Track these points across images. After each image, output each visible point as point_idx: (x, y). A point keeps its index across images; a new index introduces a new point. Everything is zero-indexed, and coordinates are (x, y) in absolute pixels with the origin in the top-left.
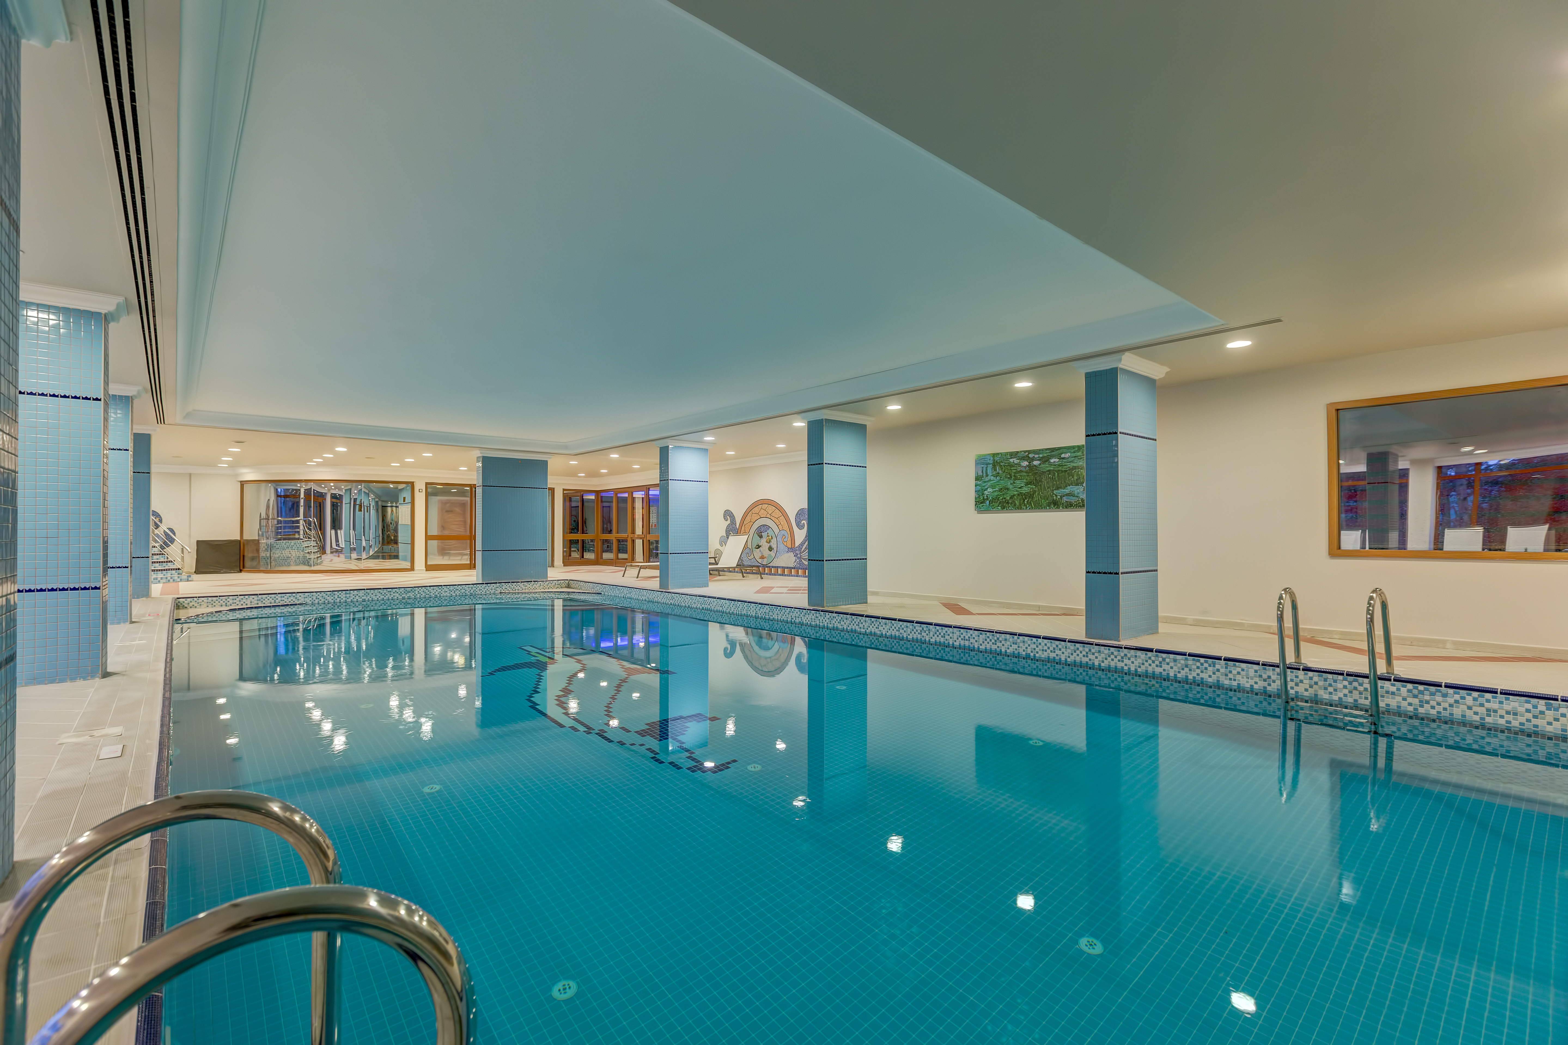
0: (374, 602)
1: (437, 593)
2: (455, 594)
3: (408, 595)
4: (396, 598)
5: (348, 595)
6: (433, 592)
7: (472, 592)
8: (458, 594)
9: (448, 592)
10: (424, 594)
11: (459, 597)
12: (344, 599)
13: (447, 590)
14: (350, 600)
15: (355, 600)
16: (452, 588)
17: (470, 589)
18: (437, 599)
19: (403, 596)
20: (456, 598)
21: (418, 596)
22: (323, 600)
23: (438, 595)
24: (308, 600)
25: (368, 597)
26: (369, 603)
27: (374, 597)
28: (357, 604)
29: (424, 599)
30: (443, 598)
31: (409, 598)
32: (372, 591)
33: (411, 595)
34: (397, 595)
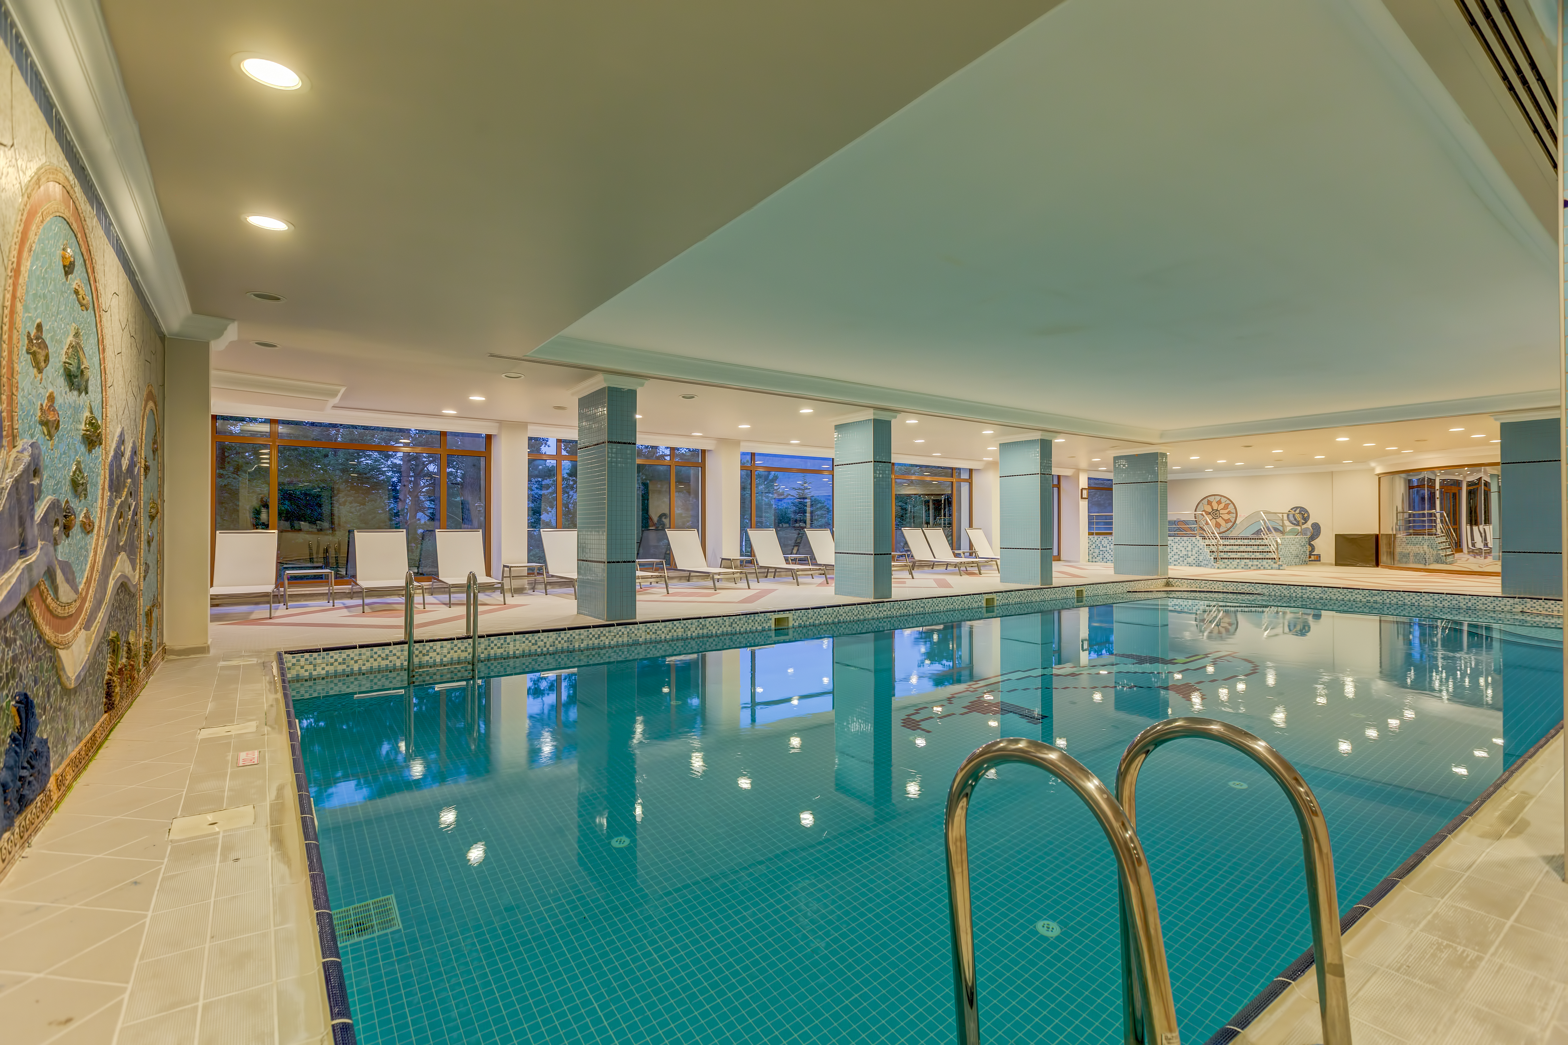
0: (1333, 602)
1: (1414, 601)
2: (1441, 605)
3: (1374, 599)
4: (1358, 600)
5: (1304, 591)
6: (1408, 599)
7: (1470, 604)
8: (1446, 605)
9: (1432, 601)
10: (1395, 600)
11: (1449, 610)
12: (1300, 594)
13: (1429, 599)
14: (1306, 596)
15: (1312, 597)
16: (1436, 597)
17: (1467, 601)
18: (1414, 608)
19: (1367, 598)
20: (1443, 610)
21: (1388, 601)
22: (1279, 593)
23: (1416, 604)
24: (1265, 591)
25: (1326, 596)
26: (1326, 601)
27: (1333, 596)
28: (1314, 601)
29: (1395, 606)
30: (1424, 608)
31: (1376, 602)
32: (1330, 590)
33: (1378, 599)
34: (1361, 597)
